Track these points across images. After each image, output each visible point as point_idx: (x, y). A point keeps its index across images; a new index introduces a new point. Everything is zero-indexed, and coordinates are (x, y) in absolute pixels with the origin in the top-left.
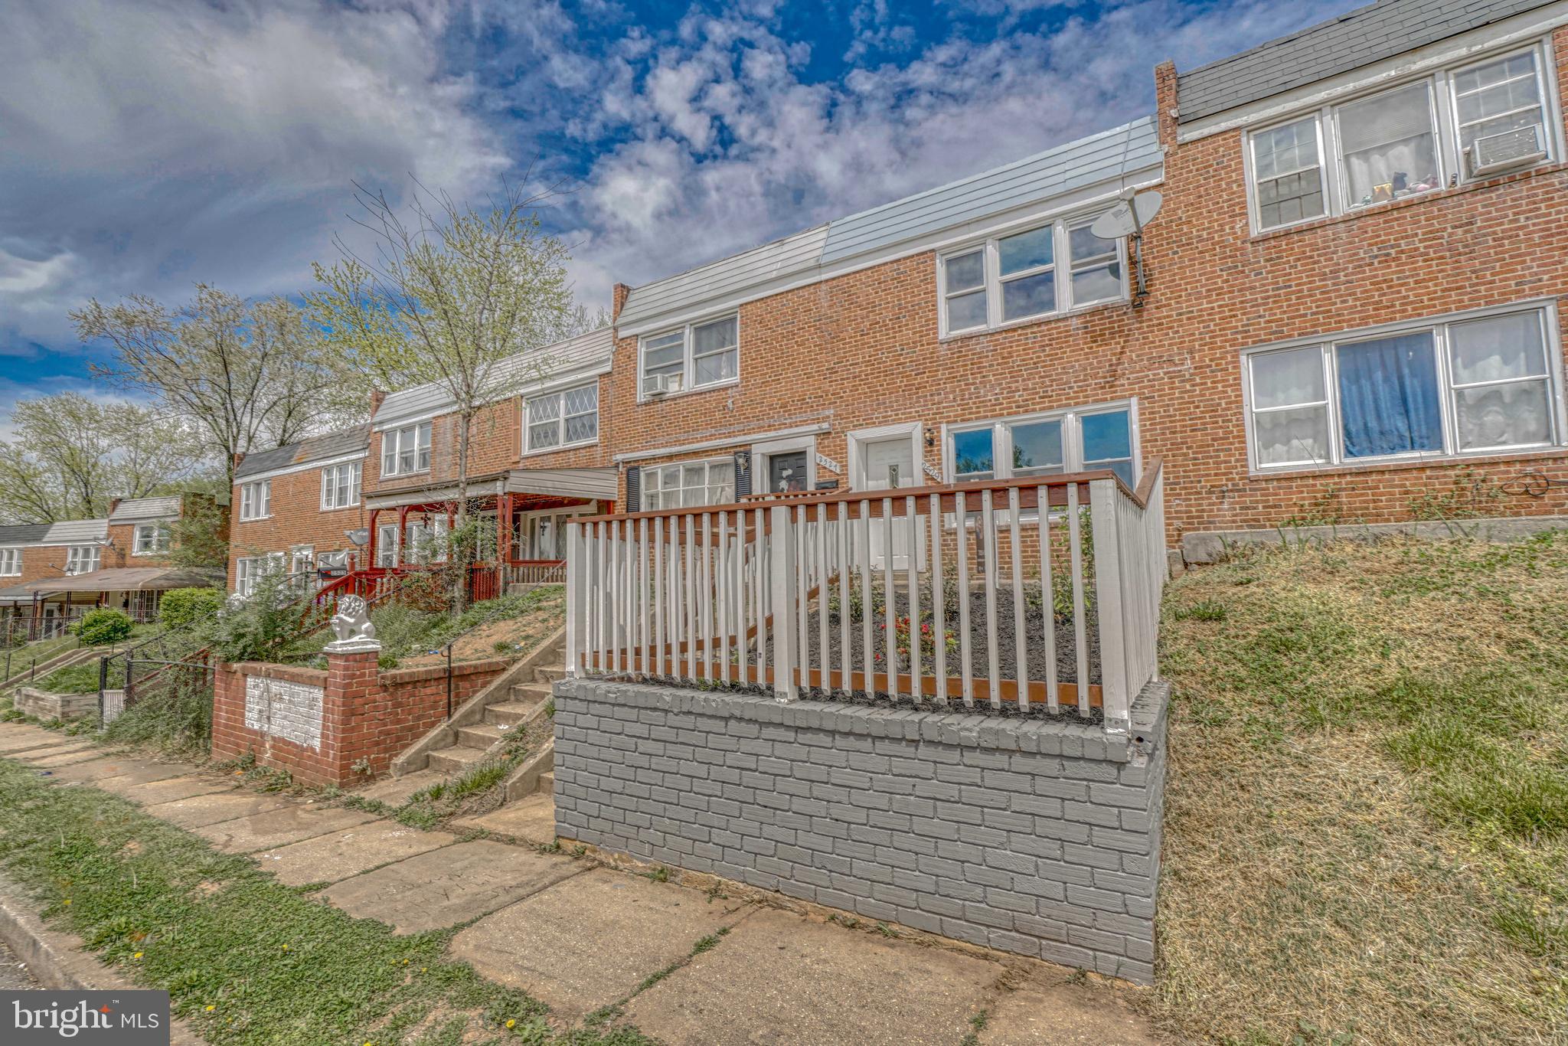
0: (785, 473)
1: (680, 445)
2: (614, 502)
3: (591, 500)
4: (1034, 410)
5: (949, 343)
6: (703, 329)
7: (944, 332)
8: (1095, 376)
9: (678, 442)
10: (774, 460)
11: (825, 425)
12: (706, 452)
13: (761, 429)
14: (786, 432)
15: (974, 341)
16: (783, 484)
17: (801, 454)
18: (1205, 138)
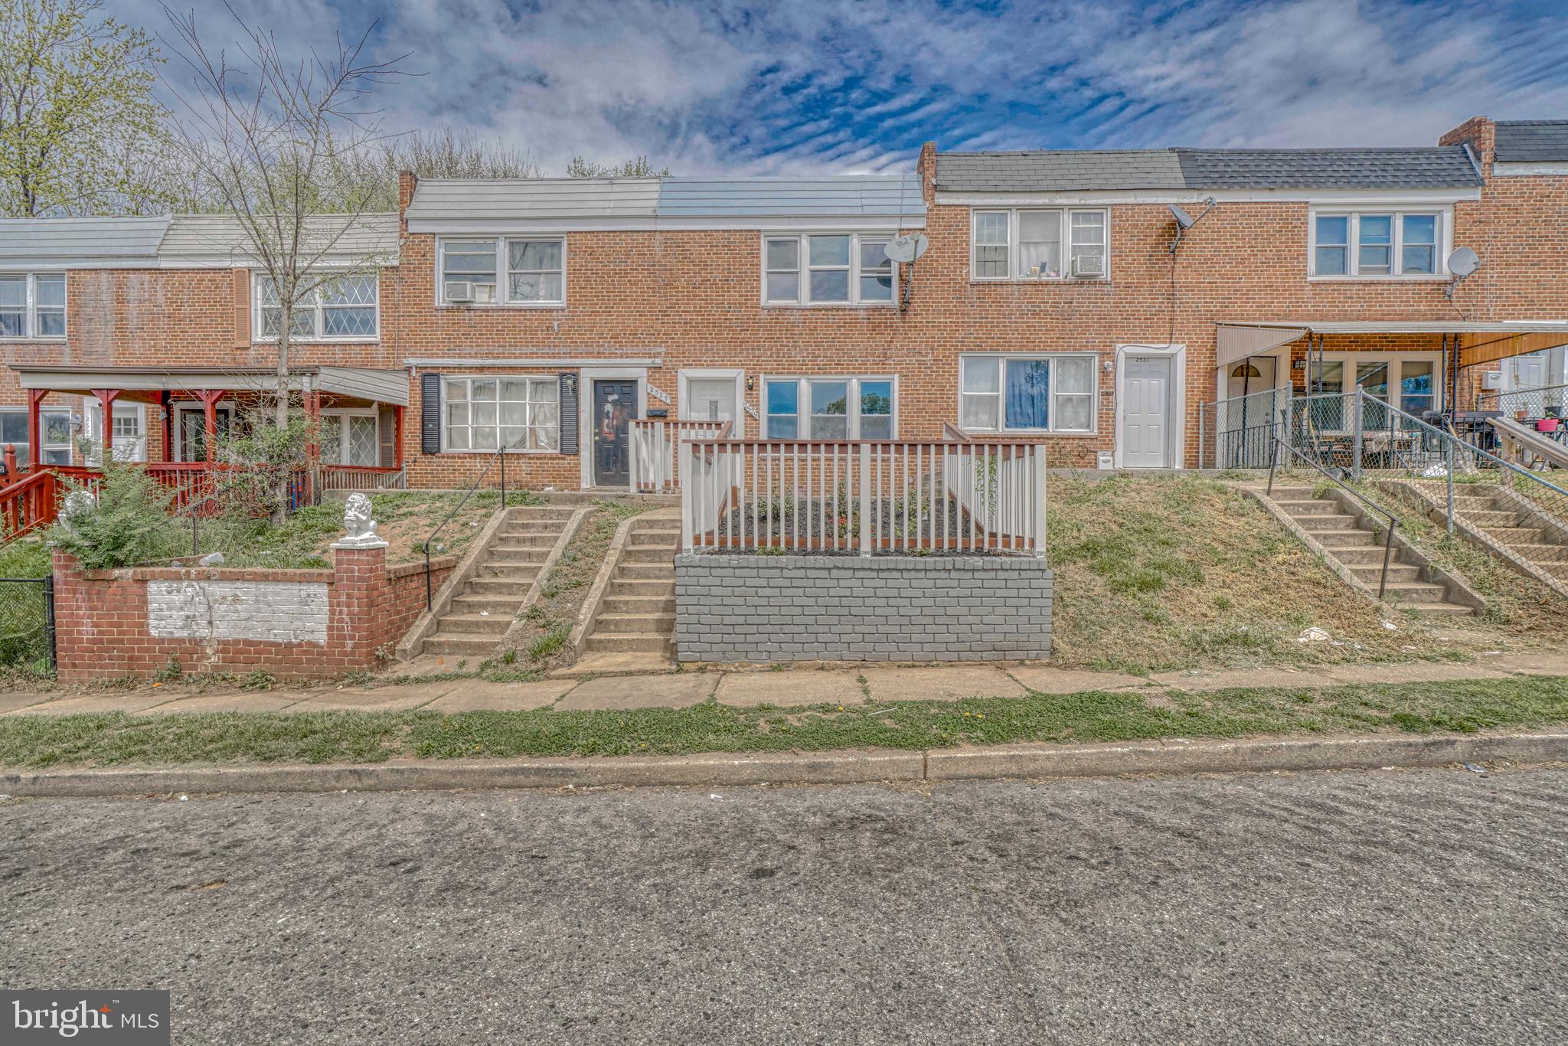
0: (611, 398)
1: (494, 358)
2: (405, 407)
3: (373, 402)
4: (830, 373)
5: (769, 310)
6: (522, 246)
7: (764, 301)
8: (873, 355)
9: (488, 355)
10: (602, 387)
11: (658, 361)
12: (525, 369)
13: (589, 354)
14: (619, 361)
15: (788, 312)
16: (609, 407)
17: (634, 382)
18: (950, 206)
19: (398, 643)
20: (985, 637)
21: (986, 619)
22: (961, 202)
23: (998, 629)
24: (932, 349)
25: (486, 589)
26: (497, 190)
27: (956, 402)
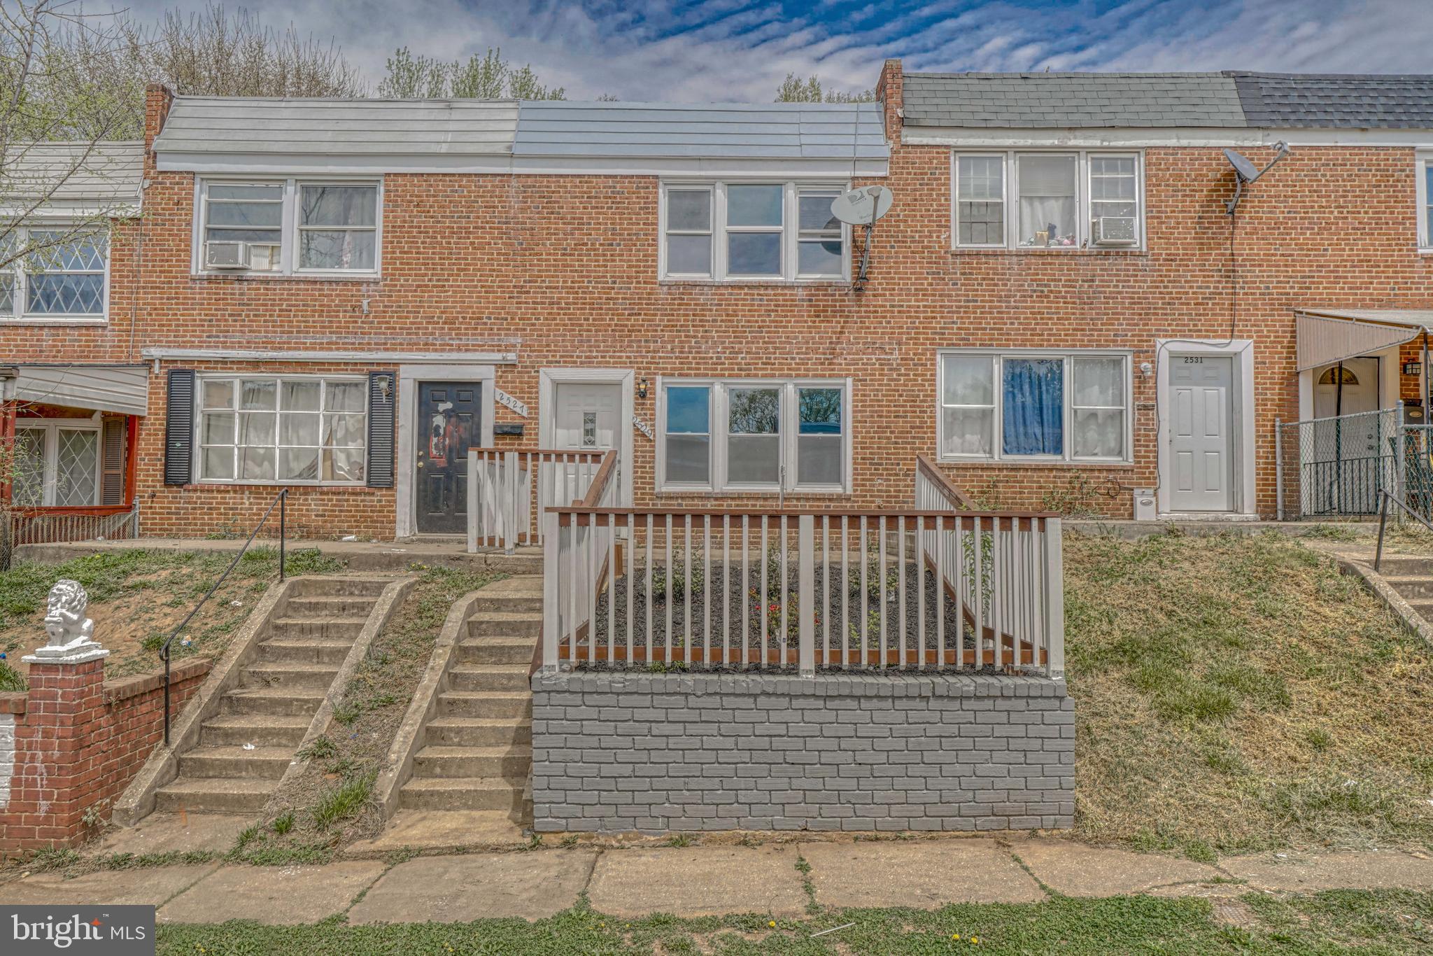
0: (442, 407)
1: (274, 349)
2: (142, 418)
3: (95, 411)
4: (756, 376)
5: (670, 286)
6: (315, 191)
7: (662, 275)
8: (816, 351)
9: (267, 345)
10: (429, 391)
11: (511, 356)
12: (321, 365)
13: (412, 346)
14: (454, 356)
15: (697, 290)
16: (439, 420)
17: (478, 384)
18: (923, 146)
19: (116, 799)
20: (980, 795)
21: (981, 770)
22: (938, 141)
23: (999, 784)
24: (899, 344)
25: (253, 708)
26: (286, 114)
27: (933, 417)
